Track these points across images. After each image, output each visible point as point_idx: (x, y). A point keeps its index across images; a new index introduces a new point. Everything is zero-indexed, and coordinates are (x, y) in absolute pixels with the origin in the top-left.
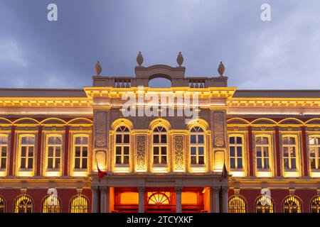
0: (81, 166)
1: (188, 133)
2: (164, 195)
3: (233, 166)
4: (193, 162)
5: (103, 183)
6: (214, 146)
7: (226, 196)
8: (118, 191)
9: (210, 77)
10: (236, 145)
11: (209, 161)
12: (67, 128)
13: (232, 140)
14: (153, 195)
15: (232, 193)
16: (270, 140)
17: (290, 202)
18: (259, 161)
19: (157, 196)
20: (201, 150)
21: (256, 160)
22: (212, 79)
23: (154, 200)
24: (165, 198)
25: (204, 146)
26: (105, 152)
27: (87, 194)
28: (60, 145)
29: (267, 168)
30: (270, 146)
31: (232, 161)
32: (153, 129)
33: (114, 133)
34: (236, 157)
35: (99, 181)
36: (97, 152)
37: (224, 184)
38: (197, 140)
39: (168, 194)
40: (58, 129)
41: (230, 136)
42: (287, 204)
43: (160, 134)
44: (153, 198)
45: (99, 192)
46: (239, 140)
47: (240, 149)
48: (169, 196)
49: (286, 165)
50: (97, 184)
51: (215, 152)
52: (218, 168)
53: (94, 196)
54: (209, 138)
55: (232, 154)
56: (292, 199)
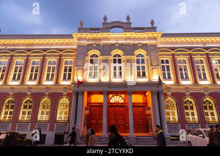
0: (67, 78)
1: (135, 58)
2: (120, 96)
3: (165, 78)
4: (139, 75)
5: (81, 89)
6: (152, 65)
7: (162, 97)
8: (90, 94)
9: (146, 27)
10: (165, 65)
11: (149, 75)
12: (61, 56)
13: (162, 62)
14: (113, 96)
15: (166, 95)
16: (187, 61)
17: (207, 101)
18: (182, 74)
19: (115, 97)
20: (143, 68)
21: (179, 74)
22: (147, 28)
23: (114, 100)
24: (121, 98)
25: (145, 65)
26: (83, 69)
27: (69, 96)
28: (55, 66)
29: (187, 78)
30: (188, 65)
31: (164, 74)
32: (113, 55)
33: (89, 58)
34: (166, 72)
35: (78, 87)
36: (77, 69)
37: (160, 89)
38: (140, 61)
39: (123, 96)
40: (55, 56)
41: (161, 59)
42: (204, 103)
43: (117, 58)
44: (113, 98)
45: (77, 94)
46: (167, 62)
47: (168, 67)
48: (123, 97)
49: (200, 76)
50: (77, 89)
51: (152, 69)
52: (155, 78)
53: (74, 97)
54: (148, 61)
55: (164, 70)
56: (208, 99)
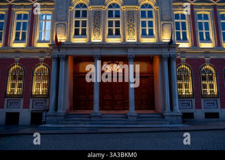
3: (178, 39)
4: (144, 34)
5: (63, 52)
6: (162, 20)
7: (174, 64)
8: (77, 61)
10: (180, 21)
11: (158, 33)
13: (177, 16)
16: (209, 17)
18: (201, 34)
20: (151, 24)
21: (198, 34)
25: (154, 20)
26: (65, 24)
27: (48, 62)
28: (27, 21)
29: (208, 40)
30: (210, 22)
31: (178, 34)
32: (108, 5)
33: (73, 9)
34: (181, 31)
35: (59, 50)
36: (57, 24)
37: (172, 53)
38: (147, 14)
39: (122, 63)
40: (26, 7)
41: (175, 13)
43: (114, 9)
45: (58, 60)
46: (183, 17)
47: (184, 24)
50: (56, 53)
51: (163, 24)
52: (166, 38)
53: (54, 64)
54: (157, 13)
55: (178, 28)
